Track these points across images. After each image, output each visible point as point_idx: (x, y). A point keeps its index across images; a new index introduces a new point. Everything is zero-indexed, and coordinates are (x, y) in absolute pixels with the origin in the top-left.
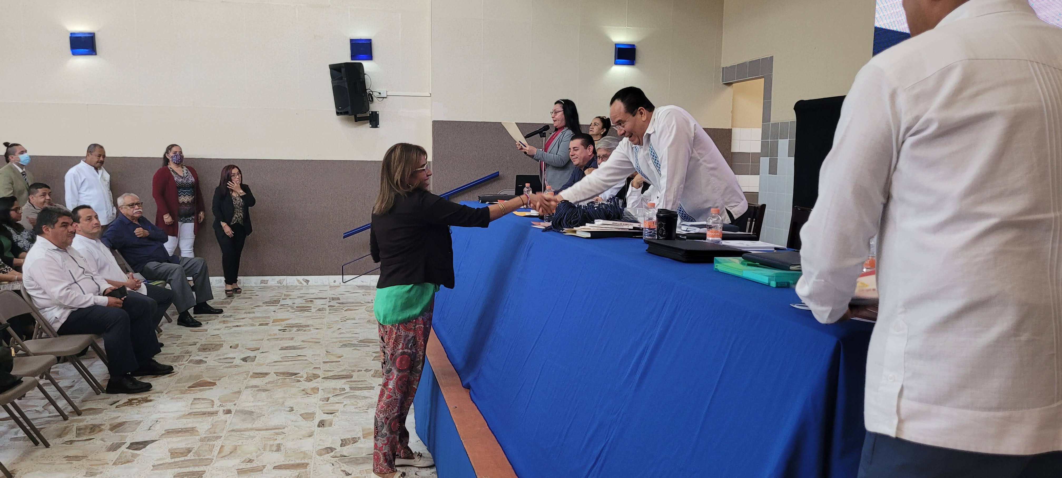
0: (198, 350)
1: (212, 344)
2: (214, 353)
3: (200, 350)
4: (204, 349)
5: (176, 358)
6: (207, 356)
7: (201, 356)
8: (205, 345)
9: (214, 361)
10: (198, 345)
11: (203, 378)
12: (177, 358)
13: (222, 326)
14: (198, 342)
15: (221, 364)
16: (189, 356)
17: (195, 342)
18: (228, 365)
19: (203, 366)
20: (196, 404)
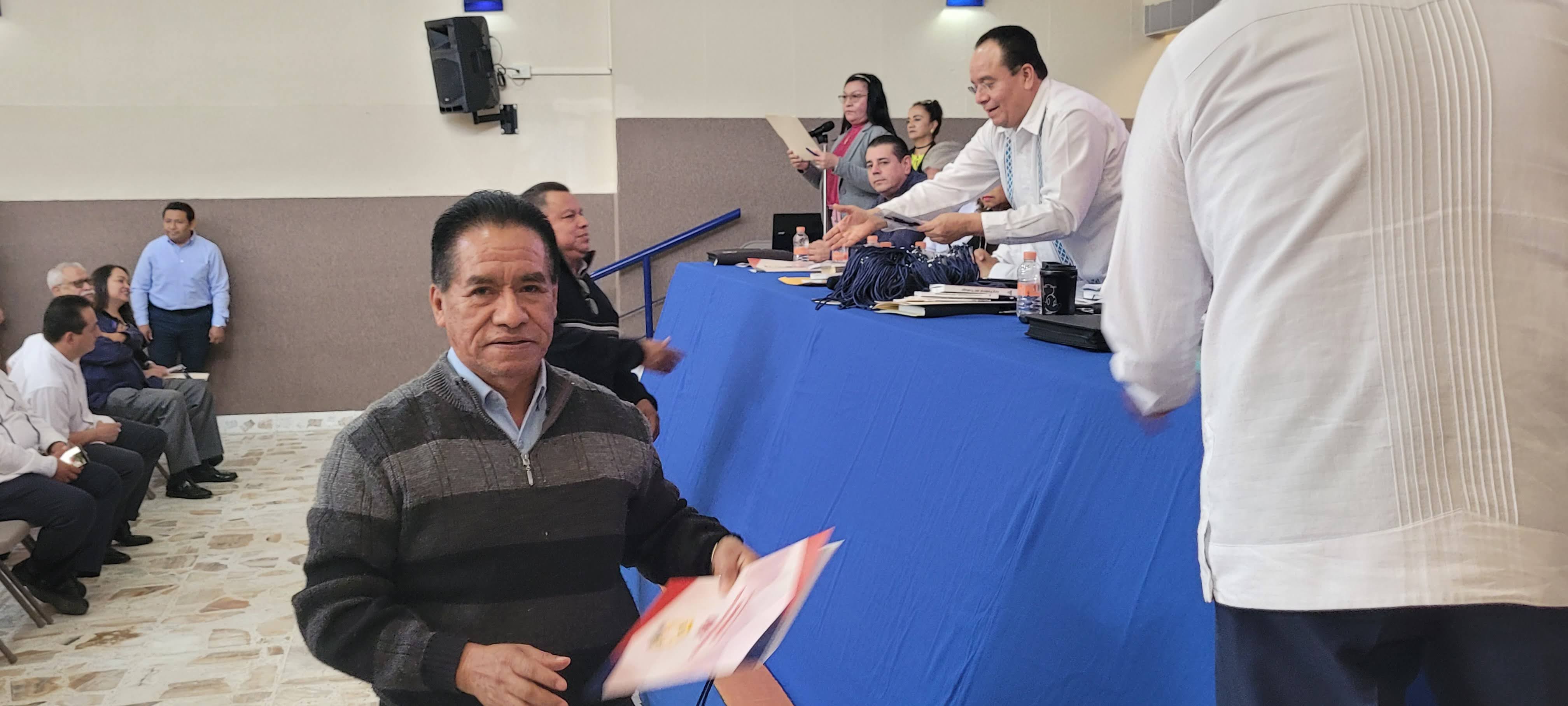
0: (209, 547)
1: (232, 536)
2: (239, 552)
3: (212, 546)
4: (219, 544)
5: (171, 561)
6: (227, 556)
7: (217, 556)
8: (222, 536)
9: (242, 563)
10: (208, 538)
11: (225, 594)
12: (173, 562)
13: (247, 503)
14: (206, 533)
15: (255, 569)
16: (194, 558)
17: (200, 533)
18: (266, 570)
19: (222, 574)
20: (216, 639)
